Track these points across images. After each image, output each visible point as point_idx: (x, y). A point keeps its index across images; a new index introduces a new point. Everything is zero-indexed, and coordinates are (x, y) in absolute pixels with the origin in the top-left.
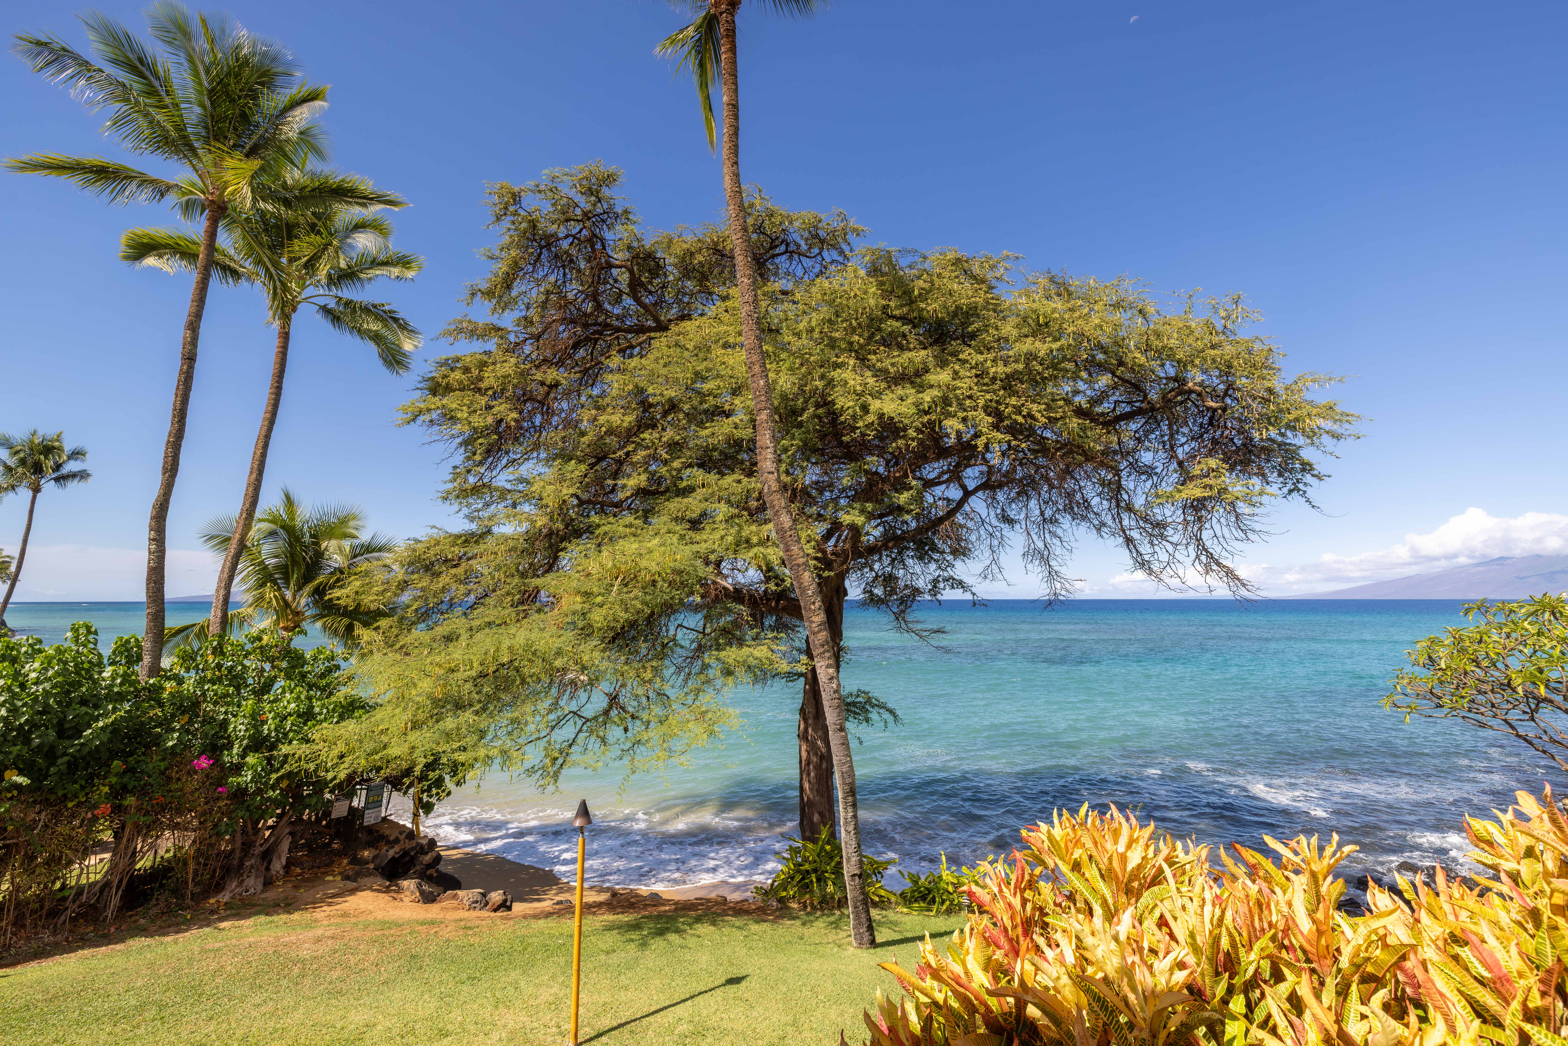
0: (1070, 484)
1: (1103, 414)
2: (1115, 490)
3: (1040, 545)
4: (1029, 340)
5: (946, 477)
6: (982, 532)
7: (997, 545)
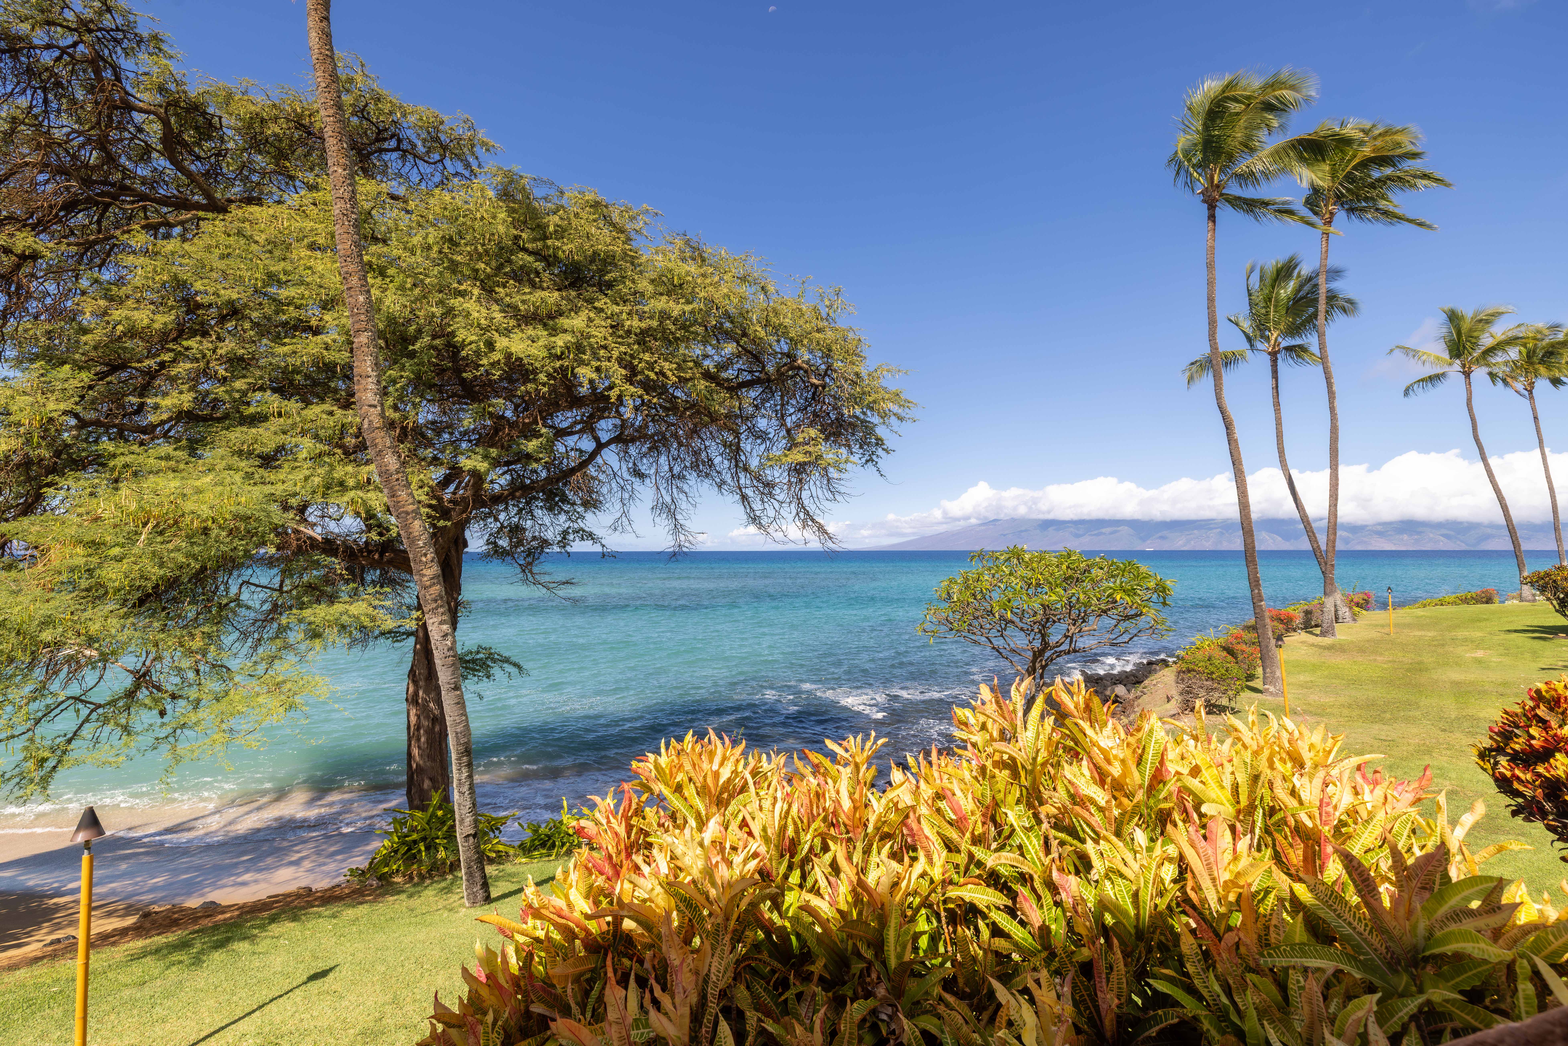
0: (696, 443)
1: (727, 380)
2: (734, 451)
3: (668, 499)
4: (664, 298)
5: (579, 427)
6: (614, 485)
7: (628, 498)
